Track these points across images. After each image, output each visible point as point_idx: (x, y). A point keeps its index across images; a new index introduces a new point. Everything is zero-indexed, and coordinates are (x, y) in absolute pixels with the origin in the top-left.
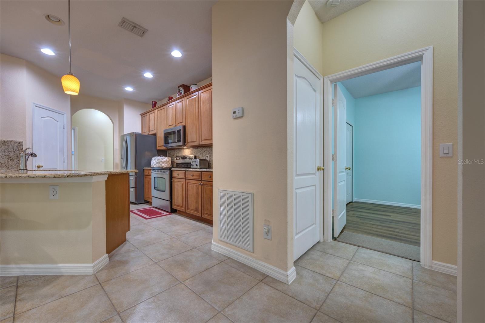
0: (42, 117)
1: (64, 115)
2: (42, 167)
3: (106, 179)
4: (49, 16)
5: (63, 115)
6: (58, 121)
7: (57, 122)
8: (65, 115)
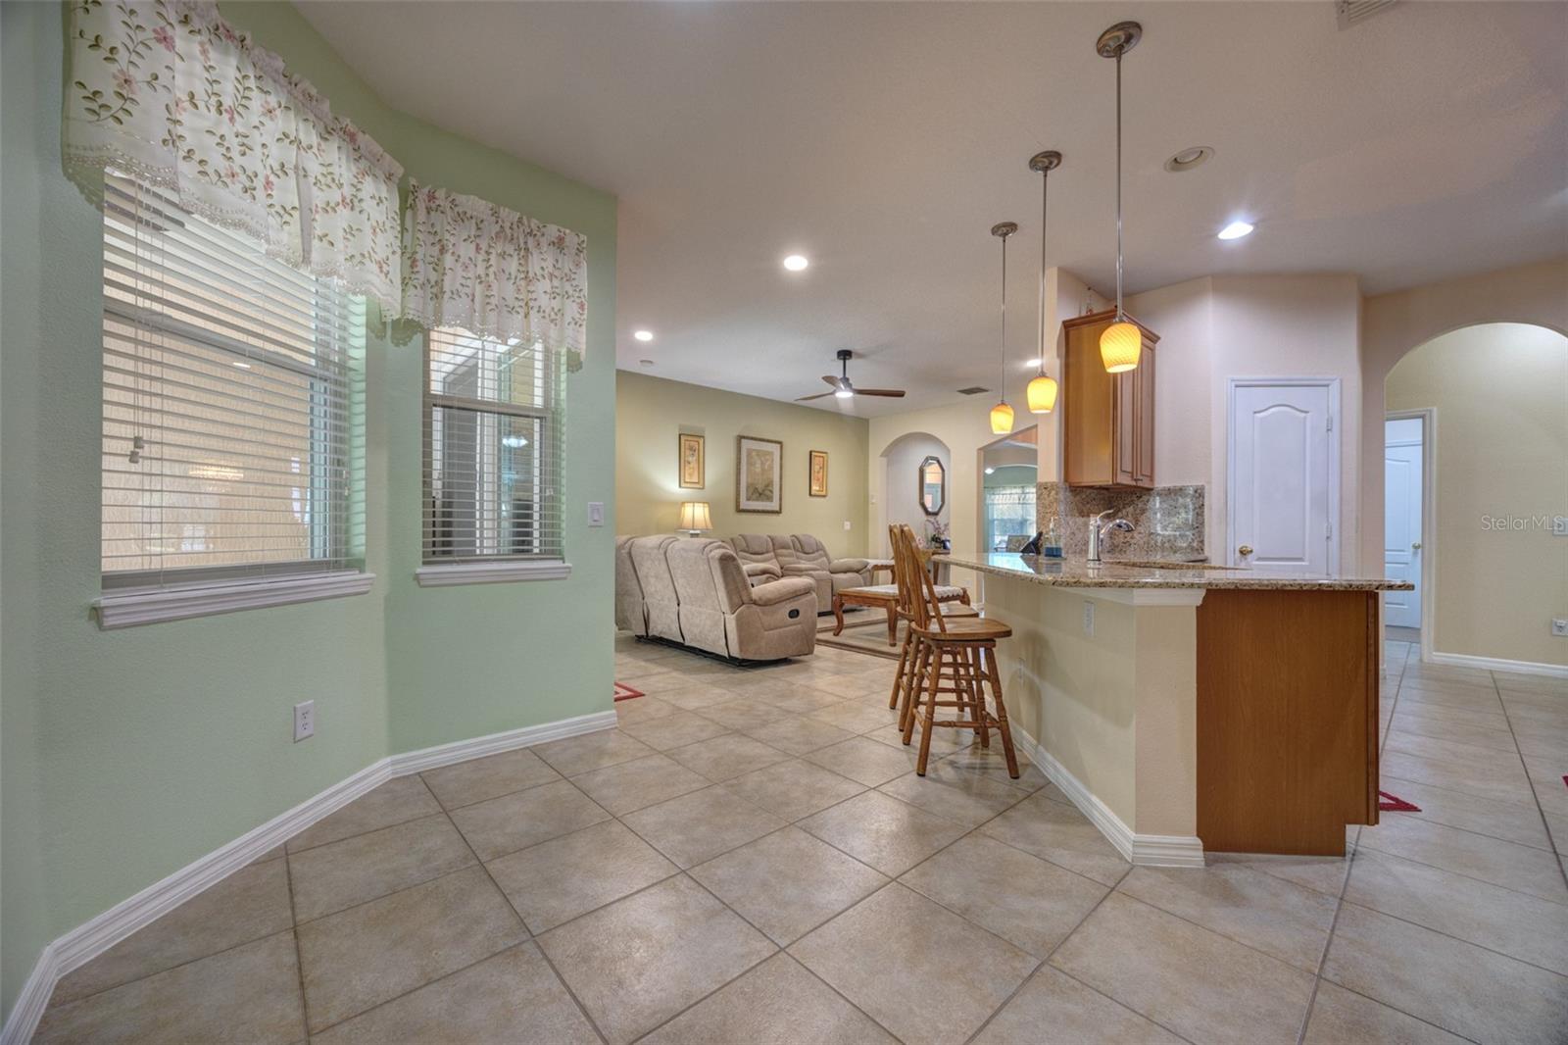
0: (1255, 412)
1: (1330, 387)
2: (1251, 551)
3: (1199, 602)
4: (1178, 160)
5: (1327, 386)
6: (1306, 412)
7: (1303, 415)
8: (1335, 387)
